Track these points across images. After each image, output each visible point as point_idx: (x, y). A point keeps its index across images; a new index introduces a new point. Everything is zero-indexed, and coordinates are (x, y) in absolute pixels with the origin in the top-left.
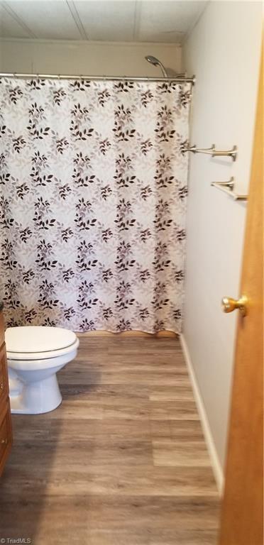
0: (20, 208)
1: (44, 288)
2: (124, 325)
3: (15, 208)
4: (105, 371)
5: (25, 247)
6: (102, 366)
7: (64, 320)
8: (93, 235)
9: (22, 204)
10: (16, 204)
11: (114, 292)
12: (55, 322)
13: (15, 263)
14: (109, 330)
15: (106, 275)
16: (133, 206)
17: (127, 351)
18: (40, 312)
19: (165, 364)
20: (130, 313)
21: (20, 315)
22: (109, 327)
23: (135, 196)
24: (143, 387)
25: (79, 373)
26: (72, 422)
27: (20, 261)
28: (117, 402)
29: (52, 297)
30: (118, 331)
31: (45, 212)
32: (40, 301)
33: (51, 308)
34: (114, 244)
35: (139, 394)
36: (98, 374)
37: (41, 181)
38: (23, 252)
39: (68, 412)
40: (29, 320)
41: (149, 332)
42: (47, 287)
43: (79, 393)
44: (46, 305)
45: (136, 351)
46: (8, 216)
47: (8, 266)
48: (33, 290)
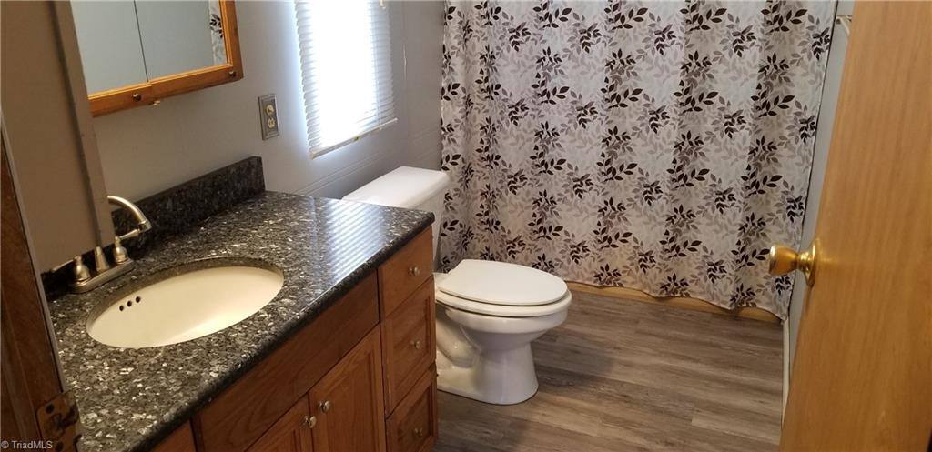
0: (512, 67)
1: (541, 204)
2: (675, 286)
3: (505, 66)
4: (624, 359)
5: (515, 132)
6: (619, 349)
7: (569, 262)
8: (631, 116)
9: (516, 59)
10: (506, 59)
11: (660, 223)
12: (554, 262)
13: (498, 157)
14: (647, 291)
15: (651, 191)
16: (716, 67)
17: (672, 333)
18: (531, 242)
19: (738, 367)
20: (689, 267)
21: (499, 244)
22: (646, 285)
23: (720, 48)
24: (683, 398)
25: (577, 352)
26: (544, 429)
27: (505, 155)
28: (630, 414)
29: (552, 221)
30: (664, 295)
31: (552, 74)
32: (531, 224)
33: (549, 239)
34: (669, 136)
35: (674, 410)
36: (610, 362)
37: (550, 20)
38: (512, 140)
39: (541, 412)
40: (512, 253)
41: (722, 306)
42: (545, 203)
43: (568, 385)
44: (542, 233)
45: (691, 336)
46: (493, 79)
47: (487, 163)
48: (522, 206)
